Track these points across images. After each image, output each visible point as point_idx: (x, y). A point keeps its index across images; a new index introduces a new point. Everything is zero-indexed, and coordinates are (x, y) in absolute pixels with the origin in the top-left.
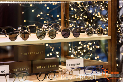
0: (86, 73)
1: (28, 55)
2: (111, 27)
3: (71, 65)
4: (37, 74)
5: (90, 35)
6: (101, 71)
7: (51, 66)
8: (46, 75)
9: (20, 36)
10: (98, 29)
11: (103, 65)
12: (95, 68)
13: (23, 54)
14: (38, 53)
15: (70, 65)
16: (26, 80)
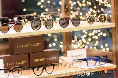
0: (88, 65)
1: (24, 48)
2: (114, 14)
3: (73, 56)
4: (33, 69)
5: (91, 23)
6: (105, 62)
7: (50, 59)
8: (44, 68)
9: (13, 27)
10: (100, 16)
11: (107, 56)
12: (98, 58)
13: (18, 47)
14: (35, 45)
15: (71, 56)
16: (21, 75)
